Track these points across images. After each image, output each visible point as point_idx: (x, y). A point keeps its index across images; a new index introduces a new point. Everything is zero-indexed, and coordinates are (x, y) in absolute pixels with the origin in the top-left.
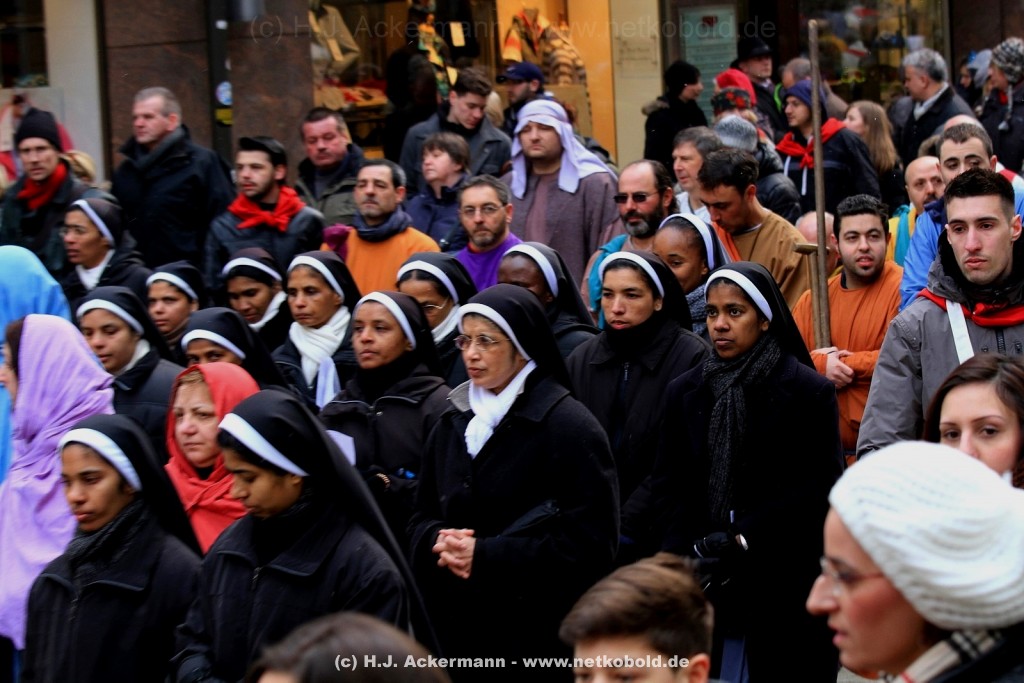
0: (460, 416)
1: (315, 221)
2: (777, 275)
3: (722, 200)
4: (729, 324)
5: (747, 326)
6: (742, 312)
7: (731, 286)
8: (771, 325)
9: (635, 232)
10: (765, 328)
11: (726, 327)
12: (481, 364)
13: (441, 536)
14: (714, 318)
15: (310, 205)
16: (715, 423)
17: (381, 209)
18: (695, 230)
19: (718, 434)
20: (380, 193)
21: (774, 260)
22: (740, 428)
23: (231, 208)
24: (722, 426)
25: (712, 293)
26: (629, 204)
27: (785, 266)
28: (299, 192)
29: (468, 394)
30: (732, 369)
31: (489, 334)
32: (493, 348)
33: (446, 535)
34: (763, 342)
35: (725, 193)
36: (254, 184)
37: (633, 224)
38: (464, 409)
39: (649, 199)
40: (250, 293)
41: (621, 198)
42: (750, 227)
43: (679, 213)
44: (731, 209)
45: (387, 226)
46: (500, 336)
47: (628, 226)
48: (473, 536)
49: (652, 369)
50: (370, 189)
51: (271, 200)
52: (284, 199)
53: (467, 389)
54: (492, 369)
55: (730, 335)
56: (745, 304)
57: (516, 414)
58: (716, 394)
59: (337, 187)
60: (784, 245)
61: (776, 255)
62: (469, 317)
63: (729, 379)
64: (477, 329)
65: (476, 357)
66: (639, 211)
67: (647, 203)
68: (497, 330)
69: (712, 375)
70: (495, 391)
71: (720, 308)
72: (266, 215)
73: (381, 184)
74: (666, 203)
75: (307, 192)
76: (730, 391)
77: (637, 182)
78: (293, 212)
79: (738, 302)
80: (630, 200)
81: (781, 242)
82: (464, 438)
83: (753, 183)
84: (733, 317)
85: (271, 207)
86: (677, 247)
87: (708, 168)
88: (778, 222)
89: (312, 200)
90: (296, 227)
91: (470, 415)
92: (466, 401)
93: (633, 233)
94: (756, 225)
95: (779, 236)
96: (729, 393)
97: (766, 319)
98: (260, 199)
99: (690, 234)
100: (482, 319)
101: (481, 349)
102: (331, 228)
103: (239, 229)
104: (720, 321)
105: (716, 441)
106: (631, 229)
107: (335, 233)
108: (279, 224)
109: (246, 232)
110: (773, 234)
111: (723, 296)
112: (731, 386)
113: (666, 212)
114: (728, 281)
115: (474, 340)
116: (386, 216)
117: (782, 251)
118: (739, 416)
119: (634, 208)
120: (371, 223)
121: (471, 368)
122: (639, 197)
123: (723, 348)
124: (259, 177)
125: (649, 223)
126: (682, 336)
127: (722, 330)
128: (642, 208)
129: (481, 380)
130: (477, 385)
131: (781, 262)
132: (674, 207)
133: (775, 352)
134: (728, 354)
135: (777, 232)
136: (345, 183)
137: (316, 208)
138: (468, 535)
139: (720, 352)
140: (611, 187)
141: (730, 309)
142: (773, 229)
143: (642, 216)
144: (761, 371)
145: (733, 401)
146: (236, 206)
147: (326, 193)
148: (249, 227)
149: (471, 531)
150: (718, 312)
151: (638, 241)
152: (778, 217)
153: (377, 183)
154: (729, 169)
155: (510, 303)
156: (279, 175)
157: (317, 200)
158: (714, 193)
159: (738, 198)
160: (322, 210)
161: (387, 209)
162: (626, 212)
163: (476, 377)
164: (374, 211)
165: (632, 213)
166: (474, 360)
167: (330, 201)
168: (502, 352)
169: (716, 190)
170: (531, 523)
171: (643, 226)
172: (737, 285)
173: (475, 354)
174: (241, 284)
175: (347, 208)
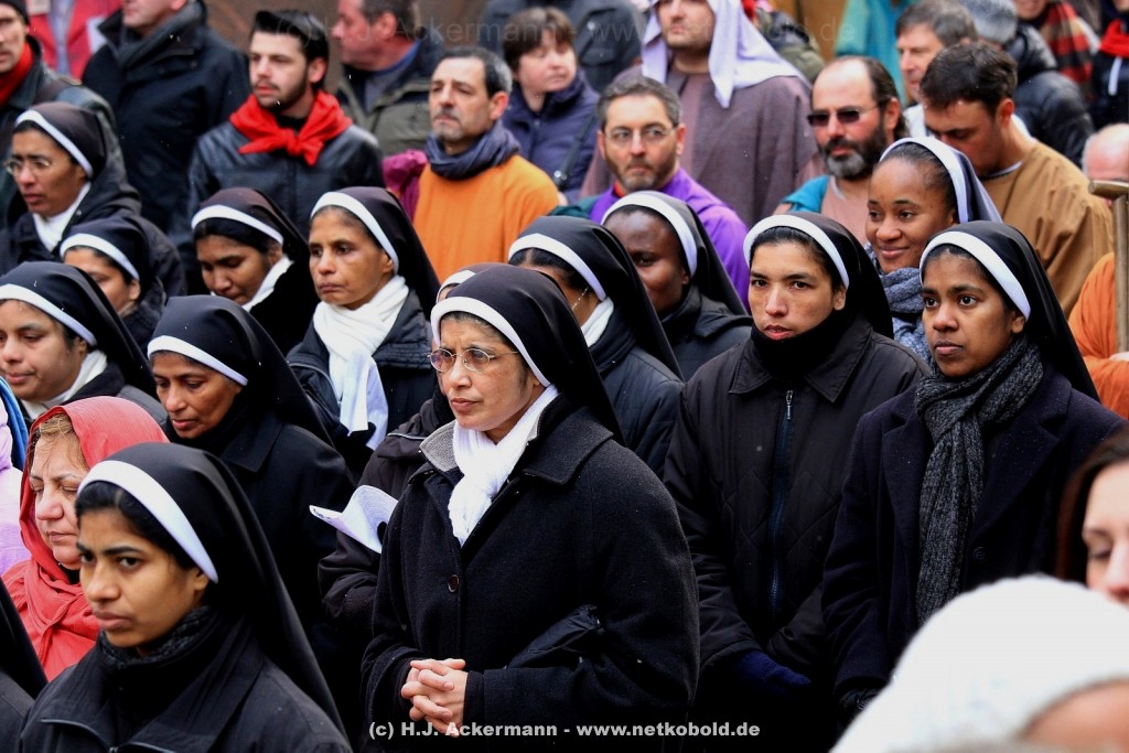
0: (440, 479)
1: (365, 149)
2: (1045, 245)
3: (960, 125)
4: (956, 320)
5: (987, 323)
6: (978, 300)
7: (961, 258)
8: (1028, 325)
9: (843, 171)
10: (1018, 328)
11: (952, 323)
12: (472, 394)
13: (413, 671)
14: (933, 310)
15: (355, 122)
16: (931, 479)
17: (462, 128)
18: (937, 161)
19: (936, 497)
20: (462, 103)
21: (1040, 221)
22: (973, 489)
23: (233, 118)
24: (943, 485)
25: (931, 269)
26: (833, 126)
27: (1057, 230)
28: (342, 98)
29: (450, 443)
30: (964, 393)
31: (483, 344)
32: (491, 368)
33: (420, 669)
34: (1014, 351)
35: (966, 113)
36: (276, 87)
37: (840, 159)
38: (444, 467)
39: (864, 117)
40: (231, 263)
41: (820, 118)
42: (1004, 168)
43: (909, 136)
44: (976, 138)
45: (472, 155)
46: (501, 348)
47: (831, 162)
48: (464, 669)
49: (833, 400)
50: (444, 96)
51: (297, 112)
52: (318, 112)
53: (450, 435)
54: (488, 401)
55: (958, 337)
56: (985, 287)
57: (527, 472)
58: (936, 433)
59: (398, 94)
60: (1056, 196)
61: (1044, 213)
62: (452, 319)
63: (958, 409)
64: (463, 338)
65: (464, 381)
66: (849, 137)
67: (863, 125)
68: (498, 338)
69: (929, 403)
70: (493, 436)
71: (943, 294)
72: (286, 136)
73: (465, 88)
74: (891, 124)
75: (353, 101)
76: (958, 427)
77: (842, 91)
78: (330, 134)
79: (973, 283)
80: (833, 120)
81: (1052, 193)
82: (447, 512)
83: (1009, 96)
84: (964, 308)
85: (297, 124)
86: (908, 188)
87: (938, 74)
88: (1047, 159)
89: (359, 113)
90: (333, 159)
91: (457, 475)
92: (448, 454)
93: (838, 172)
94: (1012, 164)
95: (1049, 181)
96: (956, 431)
97: (1019, 313)
98: (281, 113)
99: (929, 168)
100: (471, 320)
101: (471, 368)
102: (392, 158)
103: (242, 155)
104: (944, 314)
105: (932, 509)
106: (835, 166)
107: (397, 166)
108: (304, 152)
109: (252, 159)
110: (1040, 179)
111: (948, 274)
112: (961, 420)
113: (890, 137)
114: (956, 250)
115: (460, 355)
116: (471, 139)
117: (1054, 208)
118: (971, 469)
119: (841, 132)
120: (450, 150)
121: (455, 400)
122: (848, 115)
123: (947, 358)
124: (284, 77)
125: (864, 156)
126: (878, 346)
127: (945, 329)
128: (853, 132)
129: (472, 418)
130: (464, 426)
131: (1051, 224)
132: (901, 128)
133: (1033, 369)
134: (956, 368)
135: (1046, 177)
136: (410, 87)
137: (364, 127)
138: (456, 668)
139: (942, 366)
140: (805, 100)
141: (960, 296)
142: (1040, 171)
143: (854, 146)
144: (1011, 400)
145: (962, 444)
146: (241, 116)
147: (379, 102)
148: (259, 152)
149: (461, 662)
150: (939, 301)
151: (847, 185)
152: (1047, 151)
153: (458, 86)
154: (971, 76)
155: (517, 295)
156: (315, 76)
157: (367, 114)
158: (948, 115)
159: (987, 121)
160: (373, 131)
161: (475, 129)
162: (827, 140)
163: (464, 413)
164: (452, 131)
165: (837, 140)
166: (460, 388)
167: (385, 117)
168: (506, 373)
169: (950, 109)
170: (555, 645)
171: (856, 161)
172: (971, 256)
173: (461, 377)
174: (216, 248)
175: (412, 128)
